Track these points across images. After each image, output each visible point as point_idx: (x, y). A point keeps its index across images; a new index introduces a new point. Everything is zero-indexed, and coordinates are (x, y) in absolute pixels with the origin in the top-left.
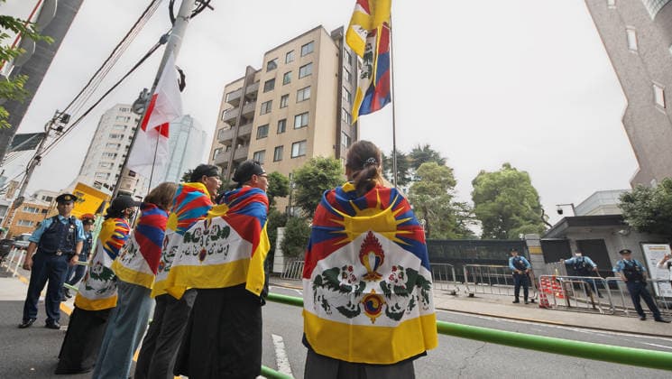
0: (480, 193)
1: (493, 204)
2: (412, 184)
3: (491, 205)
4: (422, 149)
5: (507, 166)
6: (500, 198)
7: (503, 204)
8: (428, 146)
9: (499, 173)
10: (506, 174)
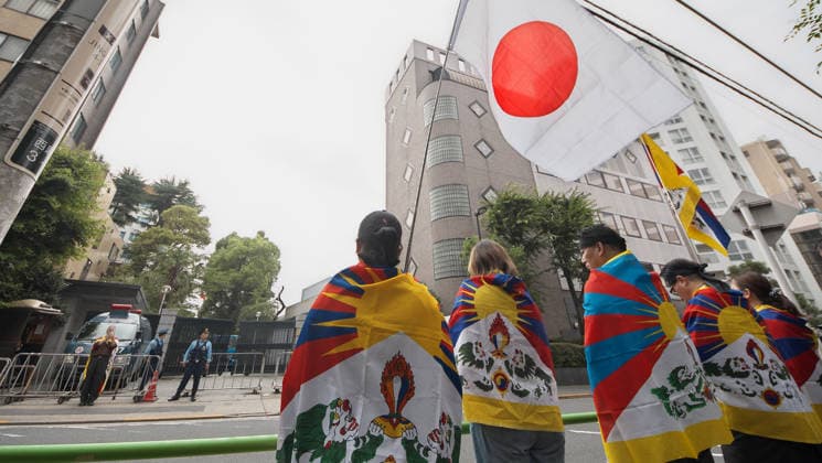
0: (226, 258)
1: (236, 274)
2: (136, 227)
3: (234, 274)
4: (176, 184)
5: (261, 234)
6: (246, 269)
7: (247, 275)
8: (186, 183)
9: (254, 241)
10: (261, 243)
